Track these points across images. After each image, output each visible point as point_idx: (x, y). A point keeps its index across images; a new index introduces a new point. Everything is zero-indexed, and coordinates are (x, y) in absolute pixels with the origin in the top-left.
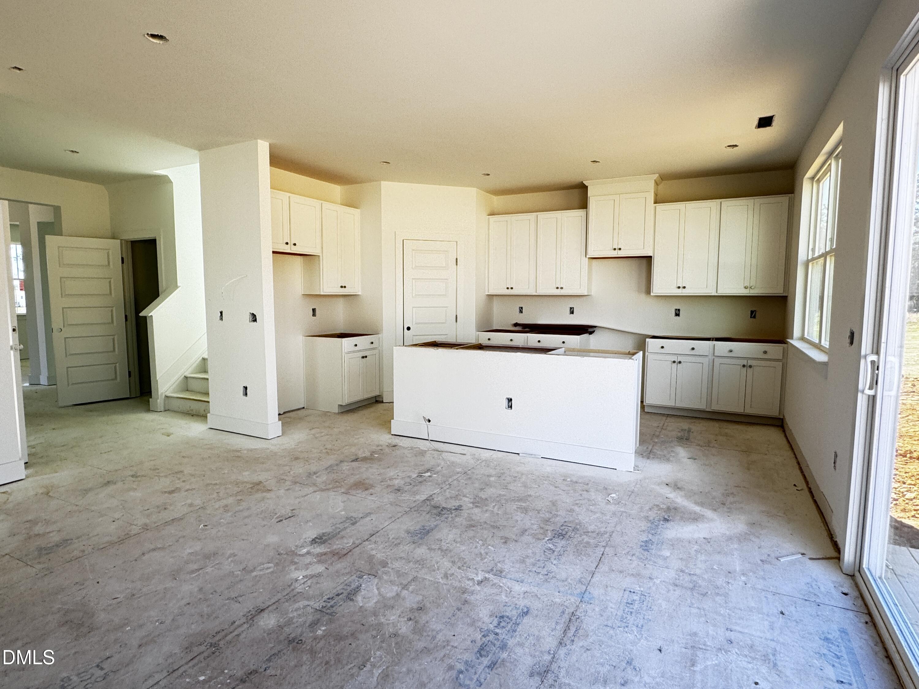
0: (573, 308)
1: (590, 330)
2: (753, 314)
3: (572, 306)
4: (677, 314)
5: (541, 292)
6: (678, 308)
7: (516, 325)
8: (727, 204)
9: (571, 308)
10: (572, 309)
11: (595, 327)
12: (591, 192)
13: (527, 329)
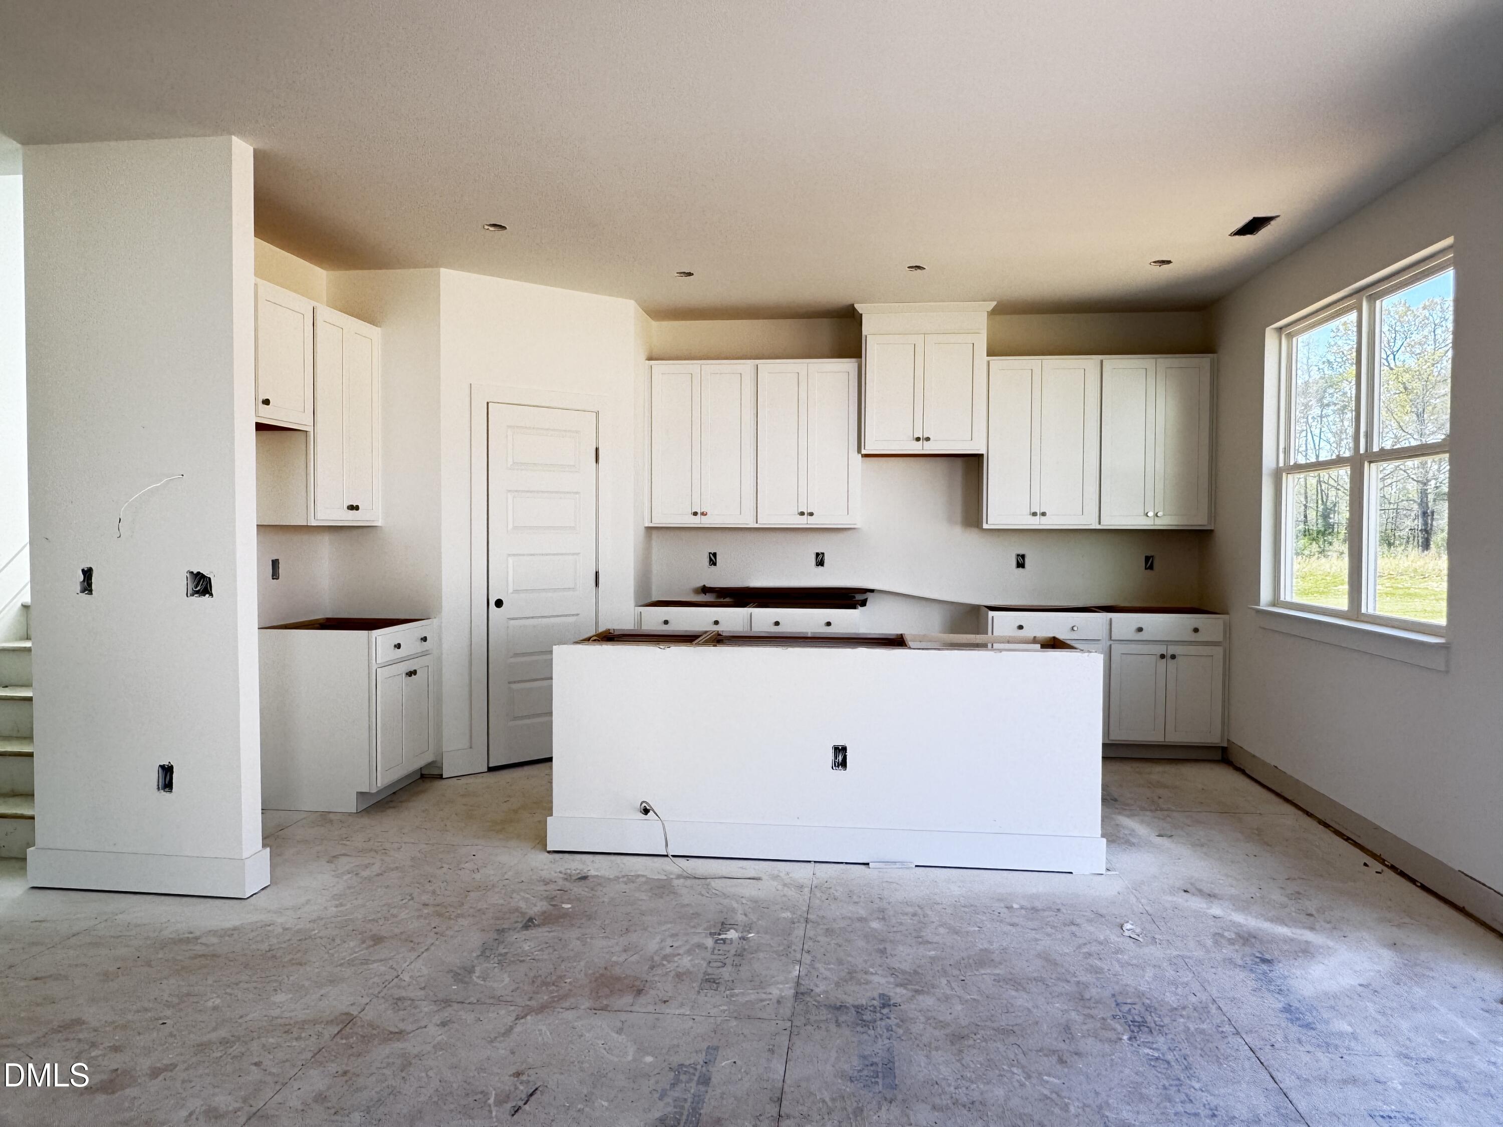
0: (823, 554)
1: (859, 597)
2: (1149, 563)
3: (819, 551)
4: (1021, 565)
5: (765, 521)
6: (1021, 552)
7: (705, 590)
8: (1115, 364)
9: (818, 555)
10: (820, 557)
11: (872, 591)
12: (868, 327)
13: (728, 600)
